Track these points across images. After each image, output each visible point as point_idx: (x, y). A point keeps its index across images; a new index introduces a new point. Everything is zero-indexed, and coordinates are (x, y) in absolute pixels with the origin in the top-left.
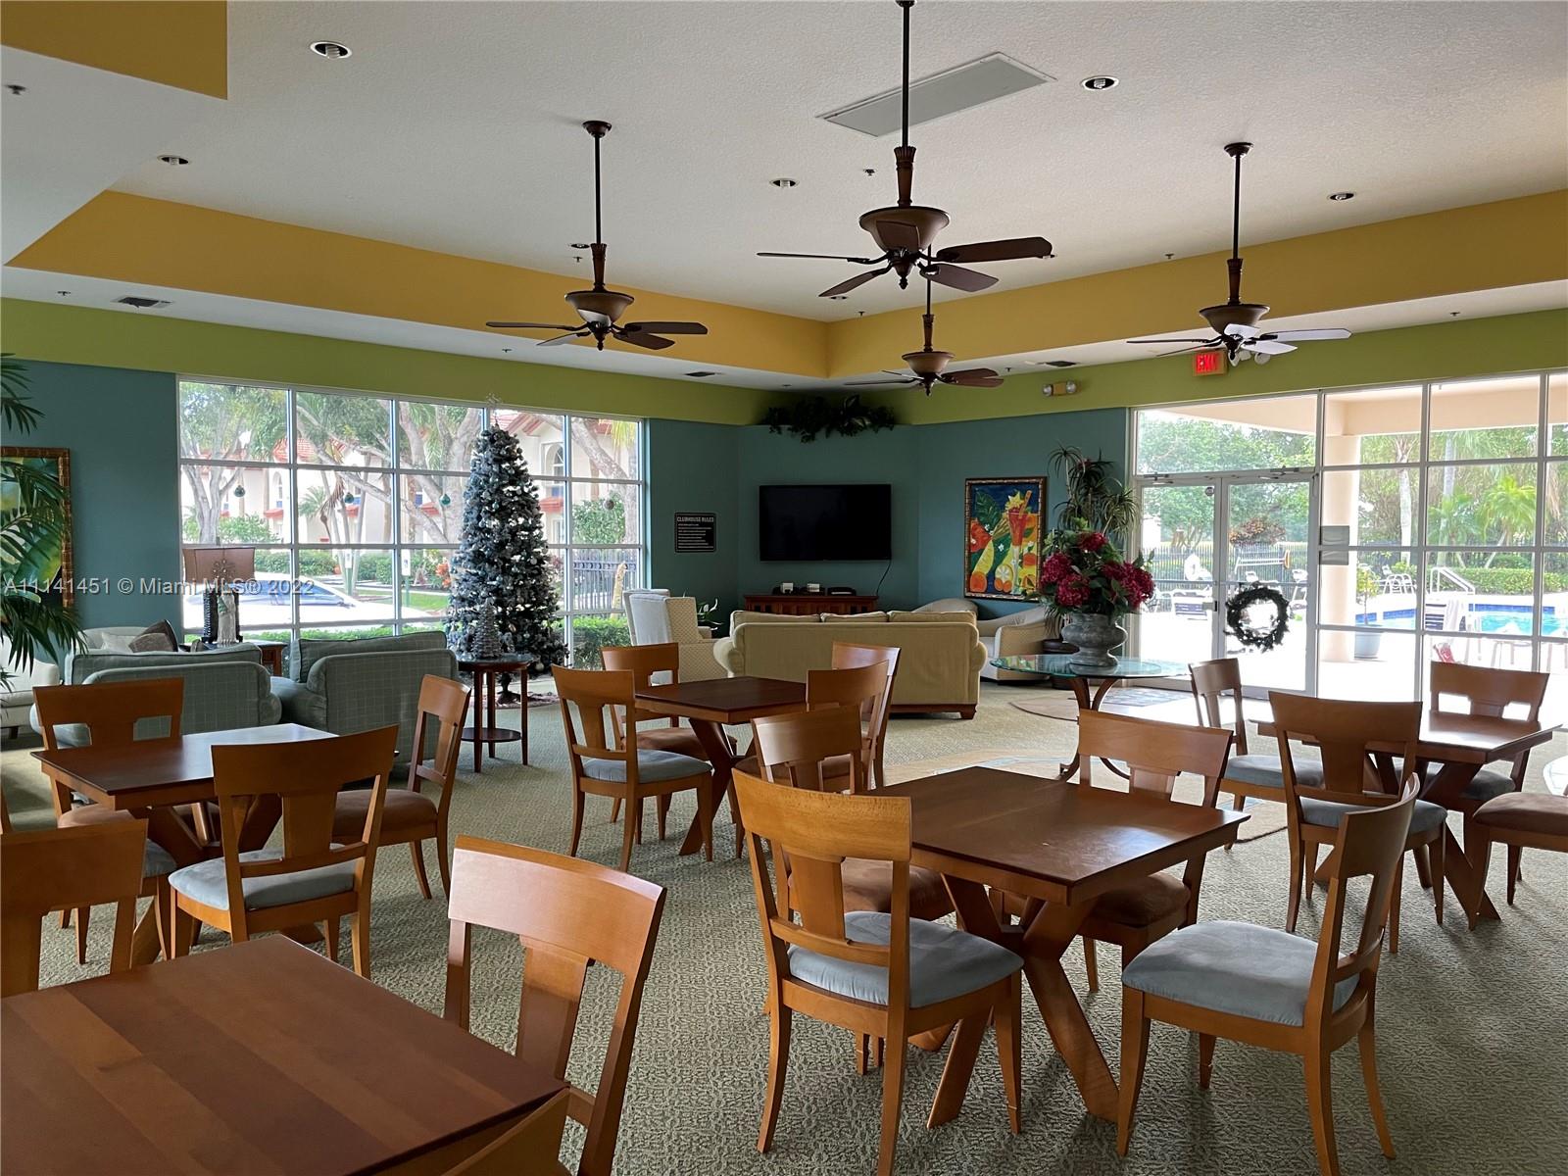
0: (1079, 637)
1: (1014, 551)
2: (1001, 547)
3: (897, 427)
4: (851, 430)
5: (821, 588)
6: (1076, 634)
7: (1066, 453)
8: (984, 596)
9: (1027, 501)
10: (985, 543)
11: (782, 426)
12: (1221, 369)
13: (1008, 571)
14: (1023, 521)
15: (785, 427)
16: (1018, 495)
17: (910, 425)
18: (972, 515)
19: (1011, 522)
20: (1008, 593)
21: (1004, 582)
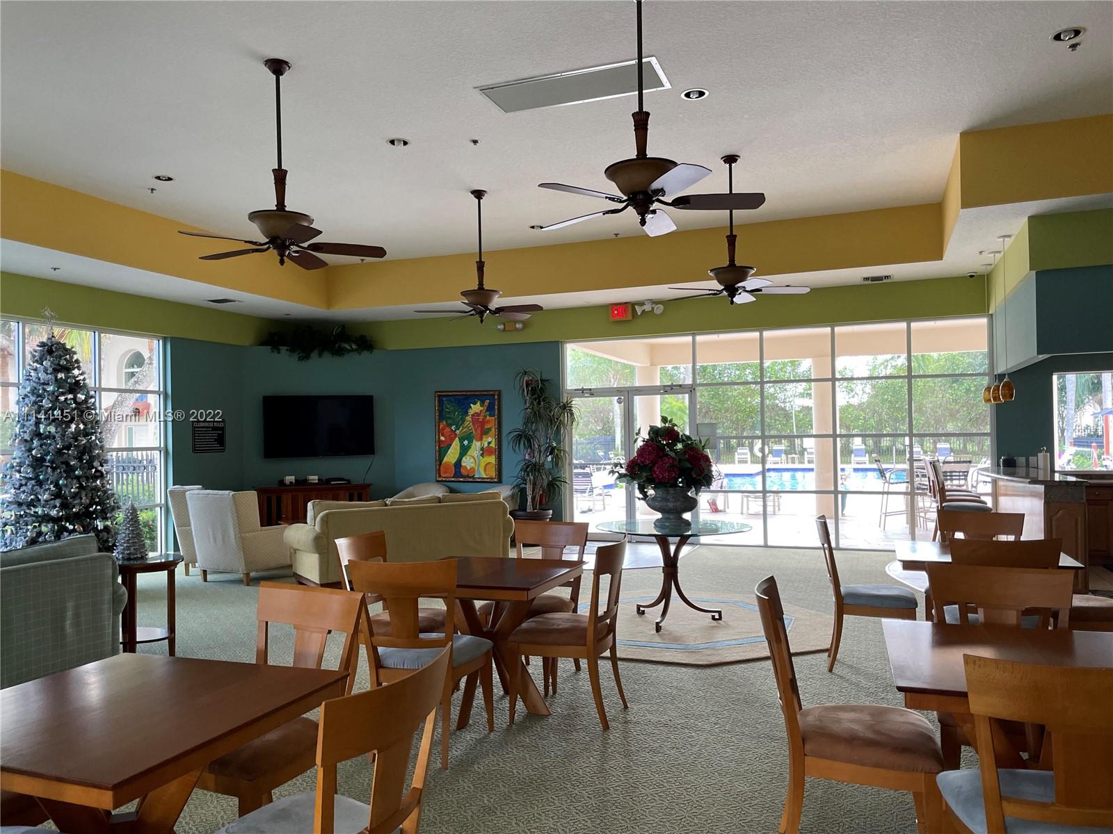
1: (476, 445)
2: (466, 442)
3: (375, 351)
4: (339, 352)
5: (319, 480)
7: (525, 372)
8: (453, 479)
9: (486, 408)
10: (452, 440)
11: (281, 347)
12: (630, 318)
13: (472, 460)
14: (483, 424)
15: (283, 349)
16: (479, 403)
17: (386, 350)
18: (441, 417)
19: (473, 424)
20: (473, 477)
21: (469, 468)
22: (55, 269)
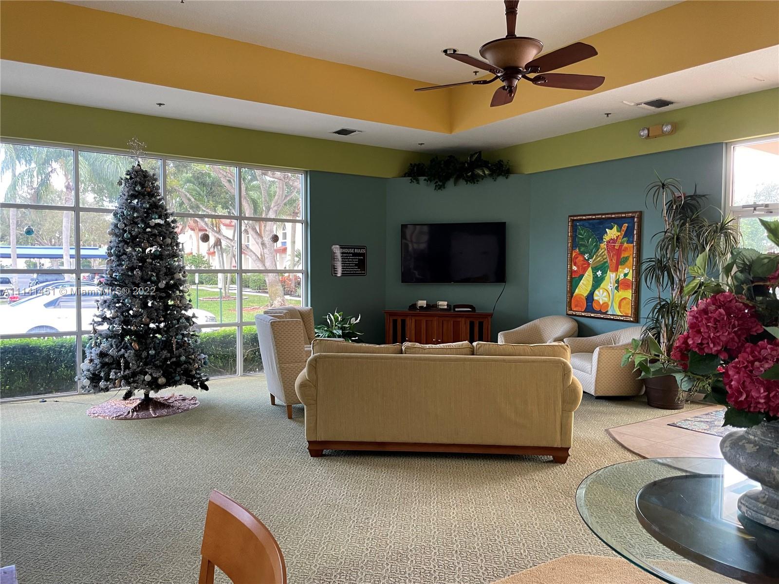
1: (611, 276)
2: (599, 273)
3: (512, 176)
4: (473, 179)
5: (447, 305)
7: (663, 185)
8: (583, 314)
9: (623, 233)
10: (585, 270)
11: (420, 178)
13: (605, 294)
14: (619, 252)
15: (422, 179)
16: (615, 228)
17: (524, 174)
18: (574, 245)
19: (608, 252)
20: (605, 313)
21: (601, 303)
22: (160, 104)
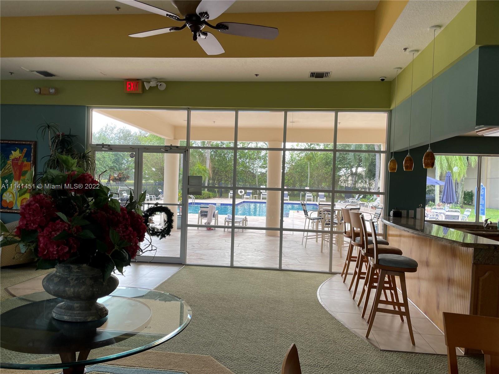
0: (64, 291)
2: (6, 181)
6: (62, 288)
7: (49, 127)
9: (24, 154)
12: (140, 91)
13: (11, 195)
16: (18, 151)
20: (11, 209)
21: (8, 202)
